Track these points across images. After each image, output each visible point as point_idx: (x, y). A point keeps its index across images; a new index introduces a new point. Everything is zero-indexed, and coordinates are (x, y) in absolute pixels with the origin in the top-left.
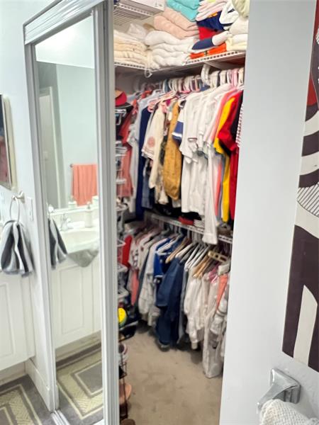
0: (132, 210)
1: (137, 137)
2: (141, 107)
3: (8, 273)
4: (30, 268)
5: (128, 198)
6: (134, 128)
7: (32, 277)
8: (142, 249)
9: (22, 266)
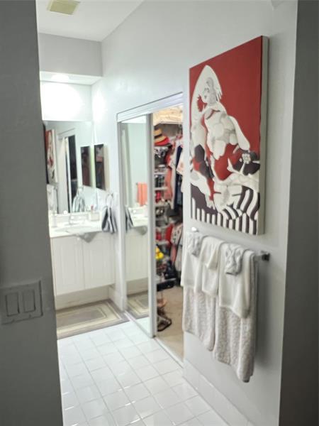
0: (172, 207)
1: (175, 162)
2: (177, 145)
3: (105, 232)
4: (115, 230)
5: (170, 200)
6: (173, 157)
7: (115, 235)
8: (178, 232)
9: (111, 228)
